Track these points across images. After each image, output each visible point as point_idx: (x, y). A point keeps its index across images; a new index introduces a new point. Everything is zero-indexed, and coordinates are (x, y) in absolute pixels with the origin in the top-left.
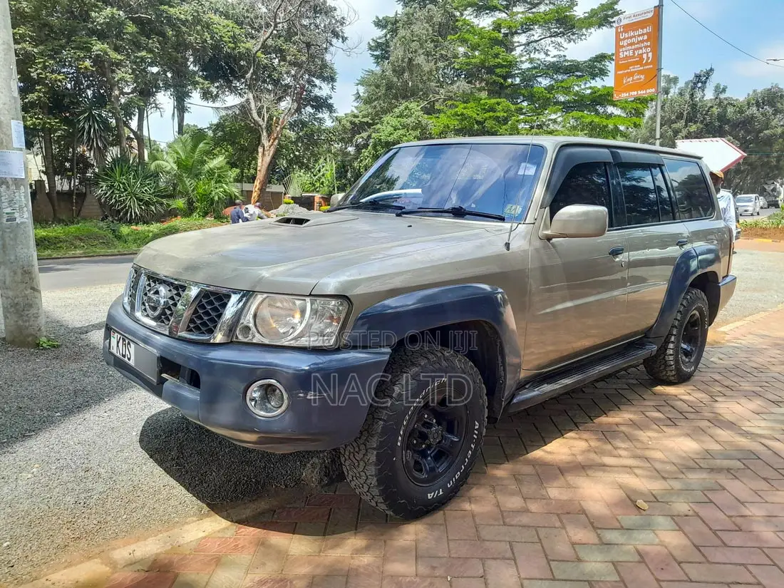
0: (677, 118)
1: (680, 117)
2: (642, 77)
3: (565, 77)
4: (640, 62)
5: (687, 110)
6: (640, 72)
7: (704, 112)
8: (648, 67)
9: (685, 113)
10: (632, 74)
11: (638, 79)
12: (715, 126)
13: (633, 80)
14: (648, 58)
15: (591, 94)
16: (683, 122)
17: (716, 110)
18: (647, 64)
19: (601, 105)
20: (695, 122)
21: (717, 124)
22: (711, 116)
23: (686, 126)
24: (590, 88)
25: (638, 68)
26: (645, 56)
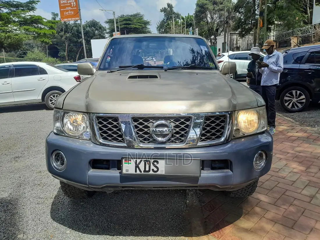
0: (61, 30)
1: (62, 30)
2: (73, 12)
3: (15, 9)
4: (71, 6)
5: (64, 27)
6: (71, 10)
7: (71, 29)
8: (74, 8)
9: (64, 28)
10: (67, 11)
11: (71, 13)
12: (76, 34)
13: (69, 14)
14: (74, 5)
15: (30, 18)
16: (63, 32)
17: (75, 28)
18: (73, 7)
19: (36, 24)
20: (68, 33)
21: (76, 33)
22: (74, 30)
23: (65, 34)
24: (30, 15)
25: (70, 8)
26: (72, 3)
